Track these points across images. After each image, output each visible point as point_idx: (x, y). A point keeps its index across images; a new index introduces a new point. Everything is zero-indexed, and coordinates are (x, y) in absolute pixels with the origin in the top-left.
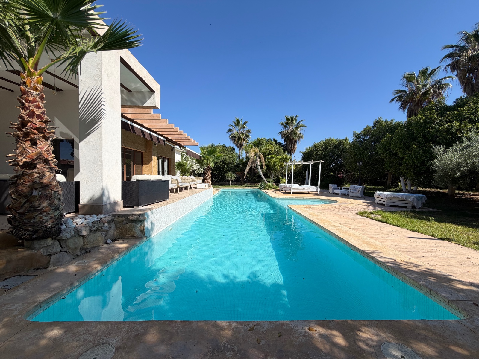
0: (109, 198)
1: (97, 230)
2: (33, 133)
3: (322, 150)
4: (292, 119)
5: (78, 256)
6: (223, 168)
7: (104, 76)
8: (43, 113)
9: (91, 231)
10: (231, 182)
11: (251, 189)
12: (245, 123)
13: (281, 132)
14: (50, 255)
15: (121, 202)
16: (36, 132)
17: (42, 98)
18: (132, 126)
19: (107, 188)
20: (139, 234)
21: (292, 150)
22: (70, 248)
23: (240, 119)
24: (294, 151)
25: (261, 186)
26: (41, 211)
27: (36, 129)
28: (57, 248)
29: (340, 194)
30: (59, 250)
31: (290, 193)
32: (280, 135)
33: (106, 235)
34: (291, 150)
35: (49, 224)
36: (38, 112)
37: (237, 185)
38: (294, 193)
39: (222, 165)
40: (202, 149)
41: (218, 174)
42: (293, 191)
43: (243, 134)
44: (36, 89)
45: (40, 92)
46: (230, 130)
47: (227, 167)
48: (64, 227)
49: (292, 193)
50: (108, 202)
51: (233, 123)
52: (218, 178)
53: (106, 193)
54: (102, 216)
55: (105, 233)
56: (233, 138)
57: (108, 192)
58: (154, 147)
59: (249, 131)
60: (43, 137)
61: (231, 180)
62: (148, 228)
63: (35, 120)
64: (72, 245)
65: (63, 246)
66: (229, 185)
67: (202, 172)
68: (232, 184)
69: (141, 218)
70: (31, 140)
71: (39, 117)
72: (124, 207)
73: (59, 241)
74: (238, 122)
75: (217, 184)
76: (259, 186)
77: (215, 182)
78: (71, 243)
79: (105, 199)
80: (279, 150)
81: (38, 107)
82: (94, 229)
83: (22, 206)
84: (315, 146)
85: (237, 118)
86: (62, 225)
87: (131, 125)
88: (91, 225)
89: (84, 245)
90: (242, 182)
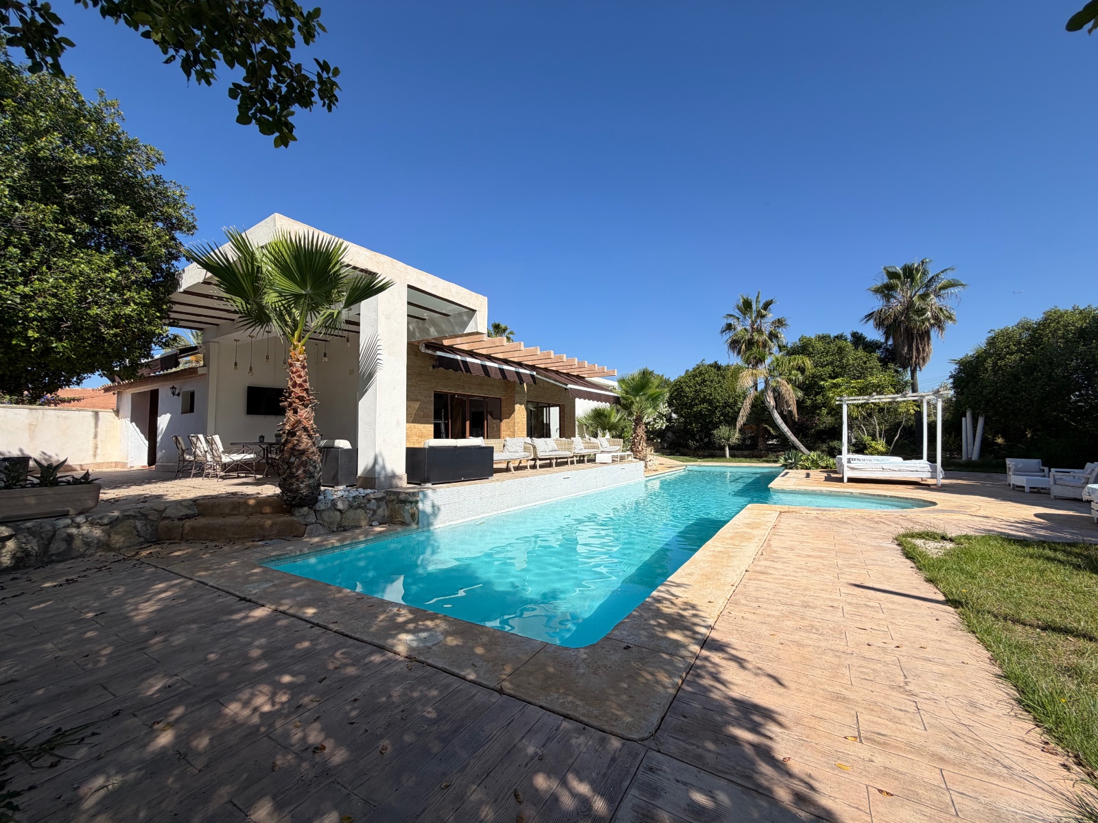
0: (384, 468)
1: (359, 507)
2: (294, 402)
3: (1018, 351)
4: (909, 272)
5: (333, 532)
6: (710, 416)
8: (305, 381)
9: (351, 506)
10: (727, 449)
11: (771, 467)
12: (766, 306)
13: (870, 316)
14: (307, 525)
15: (405, 477)
16: (297, 401)
17: (303, 367)
18: (465, 363)
19: (381, 454)
20: (408, 518)
21: (914, 359)
22: (324, 521)
23: (753, 299)
24: (924, 359)
25: (786, 460)
26: (297, 478)
27: (298, 398)
28: (312, 518)
29: (1027, 490)
30: (314, 521)
31: (841, 480)
32: (871, 322)
33: (373, 515)
34: (912, 358)
35: (305, 492)
36: (299, 381)
37: (746, 457)
38: (851, 480)
39: (708, 410)
40: (622, 381)
41: (701, 431)
42: (848, 474)
43: (760, 331)
44: (298, 360)
45: (302, 361)
46: (729, 327)
47: (722, 415)
48: (321, 497)
49: (845, 480)
50: (383, 473)
51: (737, 310)
52: (702, 440)
53: (380, 461)
54: (369, 491)
55: (371, 512)
56: (734, 344)
57: (383, 460)
58: (518, 389)
59: (780, 323)
60: (303, 405)
61: (729, 445)
62: (424, 512)
63: (297, 390)
64: (326, 518)
65: (319, 517)
66: (724, 456)
67: (664, 428)
68: (730, 455)
69: (411, 499)
70: (293, 409)
71: (301, 385)
72: (408, 483)
73: (315, 511)
74: (747, 305)
75: (701, 453)
76: (782, 461)
77: (695, 449)
78: (325, 516)
79: (378, 468)
80: (865, 363)
81: (300, 376)
82: (356, 505)
83: (285, 473)
84: (992, 342)
85: (745, 297)
86: (320, 495)
87: (462, 361)
88: (351, 499)
89: (341, 521)
90: (761, 450)
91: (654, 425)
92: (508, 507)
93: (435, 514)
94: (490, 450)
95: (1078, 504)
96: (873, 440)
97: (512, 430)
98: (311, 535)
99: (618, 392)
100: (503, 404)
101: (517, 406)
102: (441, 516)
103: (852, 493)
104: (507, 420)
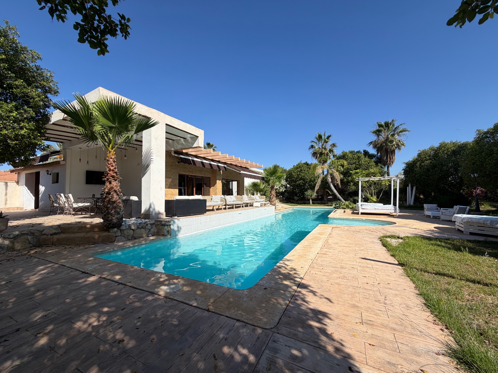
0: (154, 209)
1: (142, 228)
2: (110, 178)
3: (430, 159)
4: (387, 125)
5: (129, 240)
6: (304, 186)
7: (153, 139)
8: (115, 168)
9: (138, 228)
10: (311, 200)
11: (330, 208)
12: (328, 138)
13: (371, 143)
14: (116, 237)
15: (164, 213)
16: (111, 178)
17: (114, 162)
18: (193, 161)
19: (153, 203)
20: (166, 233)
21: (388, 162)
22: (125, 235)
23: (322, 134)
24: (392, 162)
25: (335, 205)
26: (112, 214)
27: (112, 176)
28: (119, 234)
30: (120, 235)
31: (358, 214)
32: (372, 145)
33: (149, 232)
34: (388, 161)
35: (115, 221)
36: (112, 168)
37: (319, 204)
38: (362, 214)
39: (303, 183)
40: (265, 170)
41: (300, 192)
42: (361, 211)
43: (325, 149)
44: (112, 158)
45: (114, 159)
46: (312, 147)
47: (309, 185)
48: (123, 223)
49: (360, 213)
50: (154, 212)
51: (315, 139)
52: (300, 196)
53: (152, 206)
54: (147, 220)
55: (148, 230)
56: (314, 154)
57: (154, 206)
58: (218, 173)
59: (334, 145)
60: (114, 179)
61: (312, 199)
62: (173, 230)
63: (111, 172)
64: (126, 233)
65: (122, 233)
66: (309, 203)
67: (283, 191)
68: (312, 203)
69: (167, 224)
70: (109, 182)
71: (113, 170)
72: (166, 216)
73: (120, 230)
74: (320, 137)
75: (300, 202)
76: (334, 205)
77: (297, 200)
78: (125, 232)
79: (151, 209)
80: (369, 163)
81: (113, 166)
82: (140, 227)
83: (105, 212)
84: (419, 155)
85: (319, 134)
86: (123, 222)
88: (138, 224)
89: (133, 234)
90: (325, 201)
91: (279, 190)
92: (213, 227)
93: (179, 231)
94: (205, 201)
95: (450, 222)
96: (371, 196)
97: (215, 192)
98: (118, 241)
99: (263, 175)
100: (211, 180)
101: (218, 181)
102: (182, 231)
103: (362, 219)
104: (213, 187)
